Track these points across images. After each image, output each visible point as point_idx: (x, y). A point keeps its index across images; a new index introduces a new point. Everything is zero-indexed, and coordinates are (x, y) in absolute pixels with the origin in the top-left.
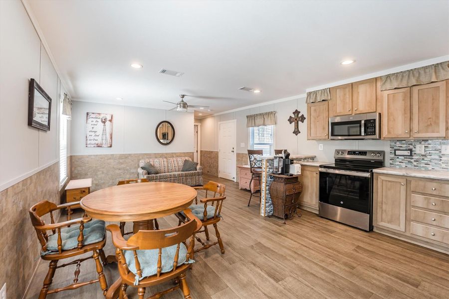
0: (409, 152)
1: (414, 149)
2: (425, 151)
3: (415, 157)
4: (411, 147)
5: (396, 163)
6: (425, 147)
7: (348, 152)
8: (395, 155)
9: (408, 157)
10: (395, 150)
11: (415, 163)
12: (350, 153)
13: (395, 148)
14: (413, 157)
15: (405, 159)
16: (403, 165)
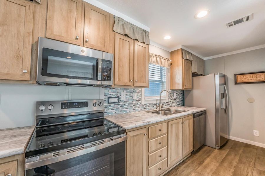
0: (118, 99)
1: (120, 96)
2: (126, 98)
3: (121, 103)
4: (119, 94)
5: (109, 111)
6: (126, 94)
7: (62, 104)
8: (108, 103)
9: (117, 104)
10: (109, 98)
11: (121, 109)
12: (64, 105)
13: (109, 96)
14: (120, 104)
15: (115, 106)
16: (114, 111)
